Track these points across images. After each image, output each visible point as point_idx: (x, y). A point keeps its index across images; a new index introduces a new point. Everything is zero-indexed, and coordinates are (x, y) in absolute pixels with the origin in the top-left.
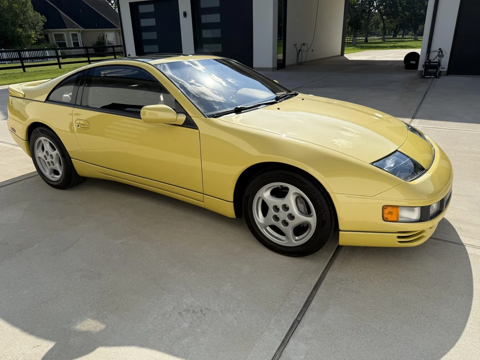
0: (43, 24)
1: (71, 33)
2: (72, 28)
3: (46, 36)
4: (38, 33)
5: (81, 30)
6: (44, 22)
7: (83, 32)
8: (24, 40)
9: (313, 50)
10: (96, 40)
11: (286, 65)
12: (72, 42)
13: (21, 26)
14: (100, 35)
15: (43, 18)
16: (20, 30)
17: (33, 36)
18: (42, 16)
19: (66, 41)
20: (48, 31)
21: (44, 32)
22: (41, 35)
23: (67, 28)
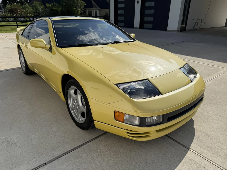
0: (84, 6)
1: (95, 10)
2: (96, 8)
3: (85, 12)
4: (82, 10)
5: (99, 9)
6: (85, 5)
7: (100, 10)
8: (75, 13)
9: (205, 23)
10: (105, 14)
11: (186, 29)
12: (95, 14)
13: (75, 7)
14: (107, 11)
15: (85, 4)
16: (74, 8)
17: (80, 11)
18: (84, 2)
19: (92, 14)
20: (86, 9)
21: (84, 10)
22: (83, 11)
23: (93, 8)
